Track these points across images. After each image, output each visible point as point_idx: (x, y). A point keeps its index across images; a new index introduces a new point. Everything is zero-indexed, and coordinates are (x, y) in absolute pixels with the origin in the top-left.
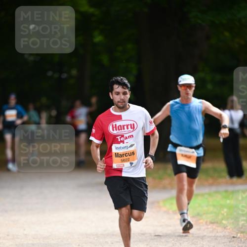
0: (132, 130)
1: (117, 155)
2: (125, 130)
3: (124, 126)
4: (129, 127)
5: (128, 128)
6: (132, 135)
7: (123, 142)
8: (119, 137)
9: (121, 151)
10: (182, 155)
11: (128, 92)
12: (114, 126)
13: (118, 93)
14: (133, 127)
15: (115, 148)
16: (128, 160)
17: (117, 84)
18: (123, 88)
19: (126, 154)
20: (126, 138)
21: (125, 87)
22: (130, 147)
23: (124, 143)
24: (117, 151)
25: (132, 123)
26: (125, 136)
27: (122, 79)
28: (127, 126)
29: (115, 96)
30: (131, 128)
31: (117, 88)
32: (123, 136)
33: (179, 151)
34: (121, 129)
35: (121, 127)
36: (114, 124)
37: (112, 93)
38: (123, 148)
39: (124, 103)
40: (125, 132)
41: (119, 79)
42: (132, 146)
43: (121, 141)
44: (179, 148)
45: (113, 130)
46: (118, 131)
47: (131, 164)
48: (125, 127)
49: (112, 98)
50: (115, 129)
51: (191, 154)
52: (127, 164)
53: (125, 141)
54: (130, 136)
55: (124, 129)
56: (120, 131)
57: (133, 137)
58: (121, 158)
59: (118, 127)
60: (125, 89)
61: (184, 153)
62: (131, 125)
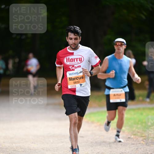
0: (80, 62)
1: (71, 79)
2: (75, 62)
4: (78, 60)
6: (80, 66)
8: (71, 67)
9: (73, 76)
12: (68, 59)
13: (71, 39)
14: (81, 60)
15: (69, 75)
16: (78, 82)
17: (70, 32)
19: (77, 78)
20: (76, 68)
21: (76, 35)
22: (80, 73)
25: (80, 57)
26: (75, 66)
27: (74, 28)
31: (71, 35)
32: (73, 66)
34: (73, 61)
35: (73, 60)
38: (75, 74)
39: (75, 45)
40: (75, 63)
43: (73, 70)
46: (70, 62)
47: (81, 85)
48: (76, 60)
50: (68, 61)
52: (78, 85)
54: (79, 66)
56: (72, 62)
58: (74, 81)
59: (71, 59)
60: (76, 36)
62: (79, 58)
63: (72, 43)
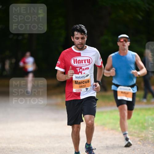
1: (76, 82)
3: (82, 61)
4: (86, 61)
5: (85, 62)
7: (81, 72)
8: (78, 69)
9: (79, 80)
10: (122, 92)
11: (85, 37)
13: (78, 38)
15: (75, 77)
17: (76, 31)
18: (81, 34)
19: (83, 82)
20: (84, 70)
21: (83, 34)
23: (82, 74)
24: (77, 80)
26: (83, 68)
28: (85, 61)
29: (76, 40)
30: (88, 62)
31: (77, 34)
32: (81, 68)
33: (120, 89)
34: (80, 63)
36: (75, 59)
37: (73, 38)
38: (81, 77)
39: (82, 45)
40: (83, 65)
42: (87, 76)
43: (80, 72)
44: (120, 87)
45: (74, 63)
46: (78, 64)
48: (83, 61)
49: (73, 41)
50: (75, 62)
51: (128, 91)
52: (84, 90)
53: (83, 72)
54: (87, 68)
55: (82, 63)
56: (80, 64)
57: (89, 69)
58: (80, 85)
59: (78, 61)
61: (123, 91)
63: (79, 43)
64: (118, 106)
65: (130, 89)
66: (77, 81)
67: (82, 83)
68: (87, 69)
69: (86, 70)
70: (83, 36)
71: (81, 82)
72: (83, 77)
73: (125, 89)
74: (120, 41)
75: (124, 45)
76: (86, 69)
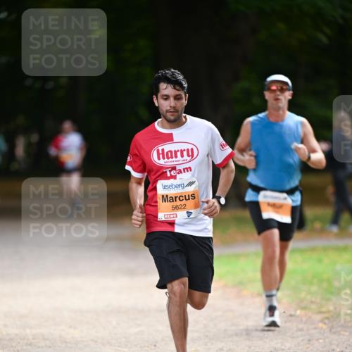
1: (165, 198)
2: (178, 159)
3: (176, 152)
4: (185, 153)
5: (182, 156)
6: (190, 168)
7: (175, 177)
8: (167, 170)
9: (172, 192)
10: (269, 204)
11: (183, 96)
12: (161, 152)
13: (167, 98)
14: (191, 154)
15: (162, 188)
16: (183, 207)
17: (164, 82)
18: (175, 88)
19: (180, 198)
20: (180, 172)
21: (178, 88)
22: (188, 185)
24: (165, 192)
25: (190, 147)
26: (178, 167)
27: (173, 73)
28: (182, 152)
29: (163, 102)
30: (188, 156)
31: (166, 89)
33: (264, 197)
34: (172, 158)
36: (160, 148)
37: (157, 98)
38: (176, 187)
39: (176, 114)
41: (169, 72)
42: (191, 184)
43: (172, 176)
44: (262, 193)
45: (159, 158)
46: (166, 160)
47: (189, 214)
48: (179, 154)
49: (157, 105)
50: (161, 156)
51: (282, 202)
52: (182, 214)
53: (178, 176)
54: (187, 169)
55: (176, 157)
56: (170, 160)
57: (191, 170)
58: (172, 203)
59: (167, 153)
60: (177, 90)
61: (271, 201)
62: (188, 150)
63: (169, 108)
64: (260, 233)
65: (285, 199)
66: (167, 196)
67: (177, 199)
68: (188, 171)
69: (184, 172)
70: (178, 93)
71: (176, 197)
72: (179, 185)
73: (276, 198)
74: (269, 89)
75: (277, 99)
76: (184, 169)
